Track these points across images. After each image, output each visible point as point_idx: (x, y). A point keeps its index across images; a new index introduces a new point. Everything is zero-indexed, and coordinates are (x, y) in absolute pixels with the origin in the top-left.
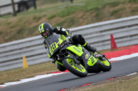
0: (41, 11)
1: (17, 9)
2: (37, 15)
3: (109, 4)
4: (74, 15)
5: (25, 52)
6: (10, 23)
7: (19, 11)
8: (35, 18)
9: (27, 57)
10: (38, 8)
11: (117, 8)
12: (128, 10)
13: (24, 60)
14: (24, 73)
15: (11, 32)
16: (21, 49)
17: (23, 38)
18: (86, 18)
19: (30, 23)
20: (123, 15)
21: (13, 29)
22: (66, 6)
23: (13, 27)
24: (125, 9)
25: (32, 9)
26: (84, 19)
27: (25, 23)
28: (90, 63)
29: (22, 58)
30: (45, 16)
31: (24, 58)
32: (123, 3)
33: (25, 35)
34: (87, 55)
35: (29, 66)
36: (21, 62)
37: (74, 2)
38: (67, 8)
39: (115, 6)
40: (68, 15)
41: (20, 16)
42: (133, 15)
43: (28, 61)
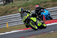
0: (15, 4)
1: (5, 3)
2: (13, 5)
3: (43, 2)
4: (28, 6)
5: (8, 21)
6: (2, 9)
7: (6, 4)
8: (12, 7)
9: (8, 23)
10: (14, 3)
11: (46, 4)
12: (51, 5)
13: (7, 24)
14: (7, 29)
15: (2, 12)
16: (6, 19)
17: (7, 15)
18: (34, 8)
19: (10, 9)
20: (49, 7)
21: (3, 11)
22: (25, 2)
23: (3, 10)
24: (50, 4)
25: (11, 3)
26: (33, 8)
27: (8, 9)
28: (39, 25)
29: (6, 23)
30: (17, 6)
31: (7, 23)
32: (49, 2)
33: (8, 14)
34: (38, 22)
35: (9, 27)
36: (6, 25)
37: (29, 1)
38: (25, 3)
39: (46, 3)
40: (26, 6)
41: (6, 6)
42: (53, 7)
43: (8, 25)
